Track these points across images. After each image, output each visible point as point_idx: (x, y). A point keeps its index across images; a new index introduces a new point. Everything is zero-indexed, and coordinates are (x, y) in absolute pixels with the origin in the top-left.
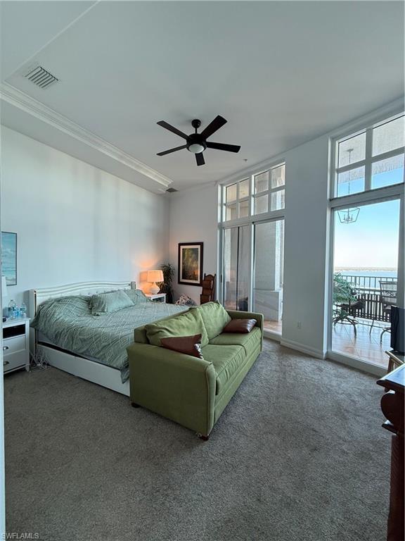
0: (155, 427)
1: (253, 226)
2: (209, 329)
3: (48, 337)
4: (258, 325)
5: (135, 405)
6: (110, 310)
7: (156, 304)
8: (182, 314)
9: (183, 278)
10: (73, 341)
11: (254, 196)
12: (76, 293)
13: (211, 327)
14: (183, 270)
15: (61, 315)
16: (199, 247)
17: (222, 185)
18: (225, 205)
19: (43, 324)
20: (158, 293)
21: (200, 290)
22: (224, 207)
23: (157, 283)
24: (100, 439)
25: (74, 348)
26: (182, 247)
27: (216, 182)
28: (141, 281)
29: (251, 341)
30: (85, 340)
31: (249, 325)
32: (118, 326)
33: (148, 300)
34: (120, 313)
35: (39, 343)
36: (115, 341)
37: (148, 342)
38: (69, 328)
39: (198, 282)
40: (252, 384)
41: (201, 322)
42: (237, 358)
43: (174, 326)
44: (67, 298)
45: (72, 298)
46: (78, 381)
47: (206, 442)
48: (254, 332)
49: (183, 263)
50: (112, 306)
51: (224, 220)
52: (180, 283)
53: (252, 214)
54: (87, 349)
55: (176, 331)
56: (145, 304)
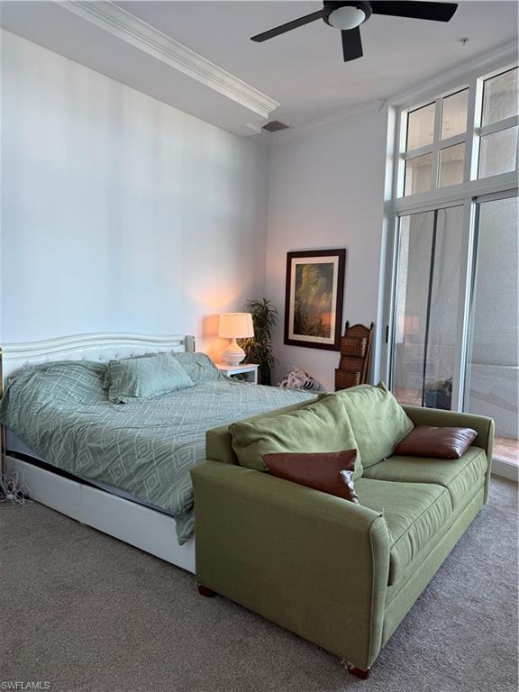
0: (251, 639)
1: (473, 206)
2: (364, 444)
3: (25, 441)
4: (480, 442)
5: (206, 592)
6: (146, 394)
7: (240, 386)
8: (304, 406)
9: (296, 332)
10: (75, 451)
11: (479, 132)
12: (75, 356)
13: (368, 440)
14: (297, 314)
15: (50, 398)
16: (335, 260)
17: (398, 110)
18: (404, 156)
19: (16, 415)
20: (242, 363)
21: (334, 358)
22: (401, 163)
23: (241, 341)
24: (142, 648)
25: (78, 468)
26: (295, 261)
27: (384, 101)
28: (206, 336)
29: (464, 475)
30: (100, 452)
31: (458, 441)
32: (165, 426)
33: (222, 376)
34: (166, 401)
35: (9, 453)
36: (163, 456)
37: (235, 460)
38: (67, 427)
39: (331, 340)
40: (465, 574)
41: (346, 426)
42: (433, 511)
43: (291, 429)
44: (58, 364)
45: (68, 365)
46: (87, 532)
47: (364, 682)
48: (470, 457)
49: (296, 299)
50: (151, 385)
51: (399, 194)
52: (288, 342)
53: (473, 177)
54: (107, 470)
55: (294, 441)
56: (215, 384)
